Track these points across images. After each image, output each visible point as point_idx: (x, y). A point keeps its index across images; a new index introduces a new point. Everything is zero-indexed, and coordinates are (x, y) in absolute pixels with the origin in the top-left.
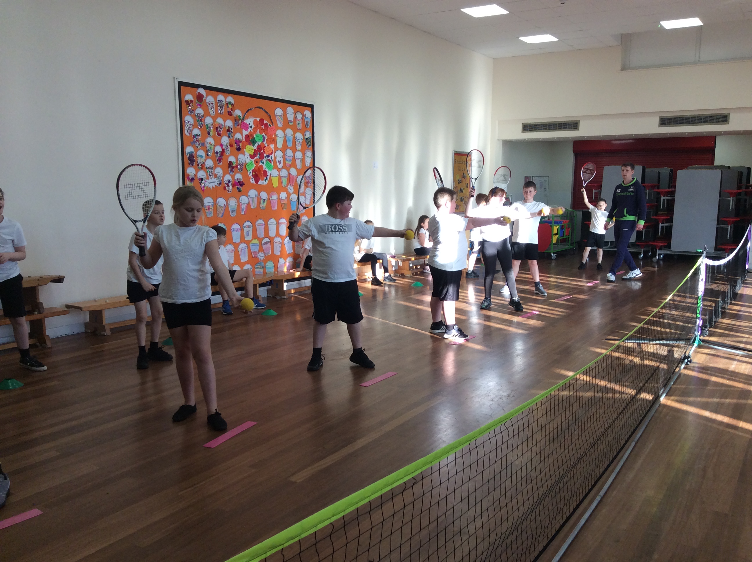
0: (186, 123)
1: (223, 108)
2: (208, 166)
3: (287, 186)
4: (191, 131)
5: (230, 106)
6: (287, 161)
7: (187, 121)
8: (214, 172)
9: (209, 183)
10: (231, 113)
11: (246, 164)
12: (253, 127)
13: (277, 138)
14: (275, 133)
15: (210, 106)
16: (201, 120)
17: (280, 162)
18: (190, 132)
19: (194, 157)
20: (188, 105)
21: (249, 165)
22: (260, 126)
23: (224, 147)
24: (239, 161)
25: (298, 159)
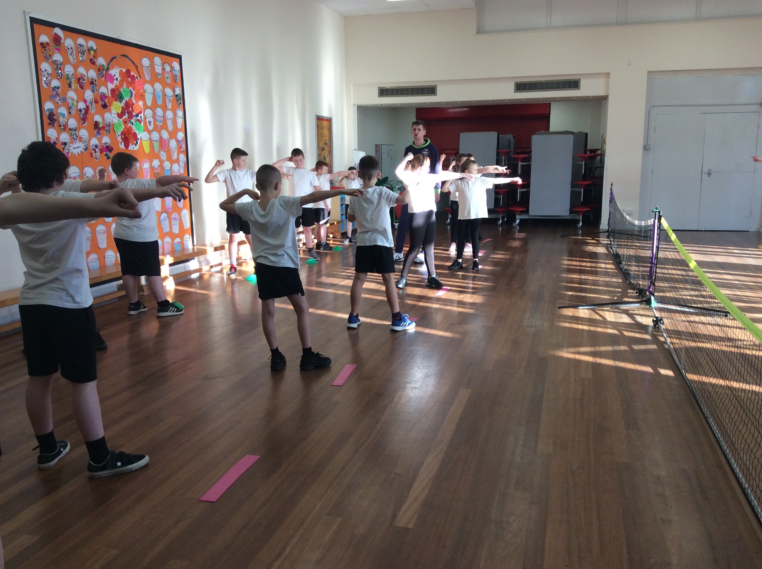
0: (43, 72)
1: (84, 54)
2: (71, 127)
3: (159, 152)
4: (50, 83)
5: (92, 52)
6: (158, 121)
7: (43, 70)
8: (78, 133)
9: (74, 148)
10: (94, 61)
11: (114, 125)
12: (119, 79)
13: (146, 94)
14: (143, 88)
15: (69, 52)
16: (60, 68)
17: (150, 122)
18: (48, 84)
19: (54, 115)
20: (44, 49)
21: (117, 126)
22: (126, 78)
23: (88, 103)
24: (105, 121)
25: (170, 119)
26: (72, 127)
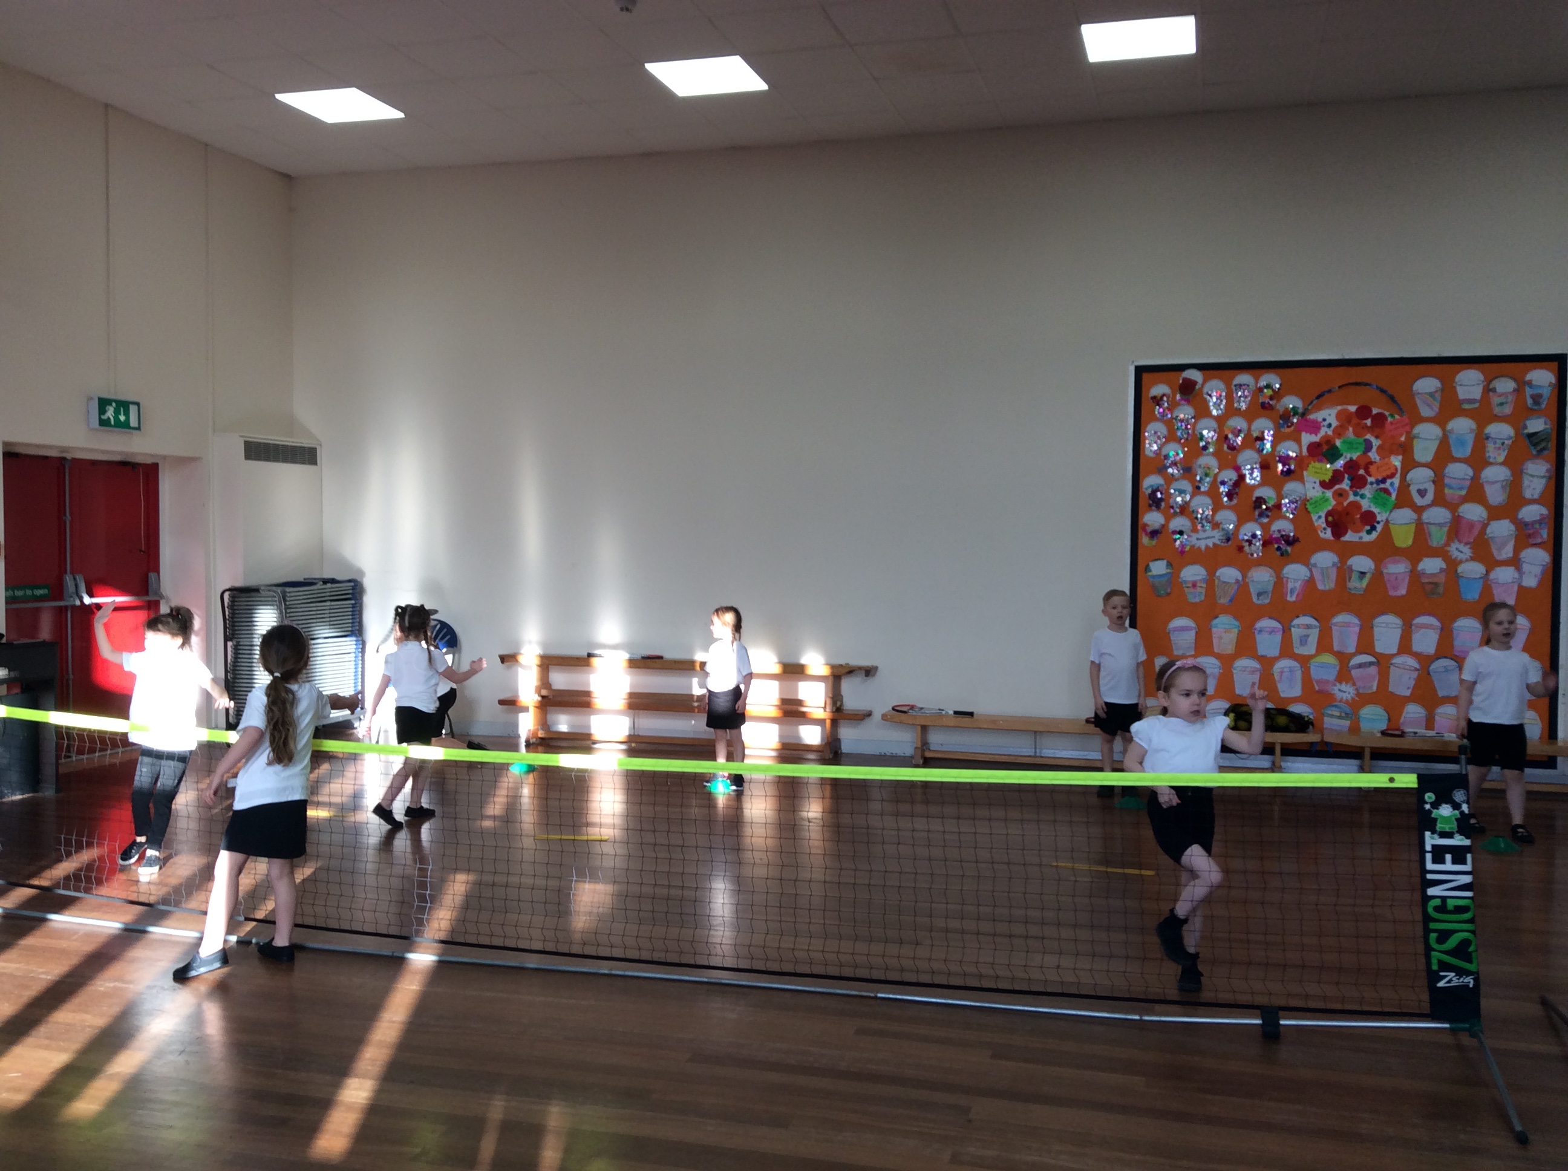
0: (1150, 435)
3: (1447, 544)
4: (1160, 449)
5: (1270, 392)
6: (1451, 488)
7: (1152, 432)
9: (1198, 539)
10: (1271, 405)
11: (1308, 501)
12: (1335, 423)
13: (1415, 442)
14: (1409, 433)
15: (1211, 399)
17: (1422, 493)
18: (1158, 451)
19: (1162, 494)
20: (1156, 404)
21: (1317, 502)
22: (1359, 421)
24: (1285, 495)
25: (1494, 483)
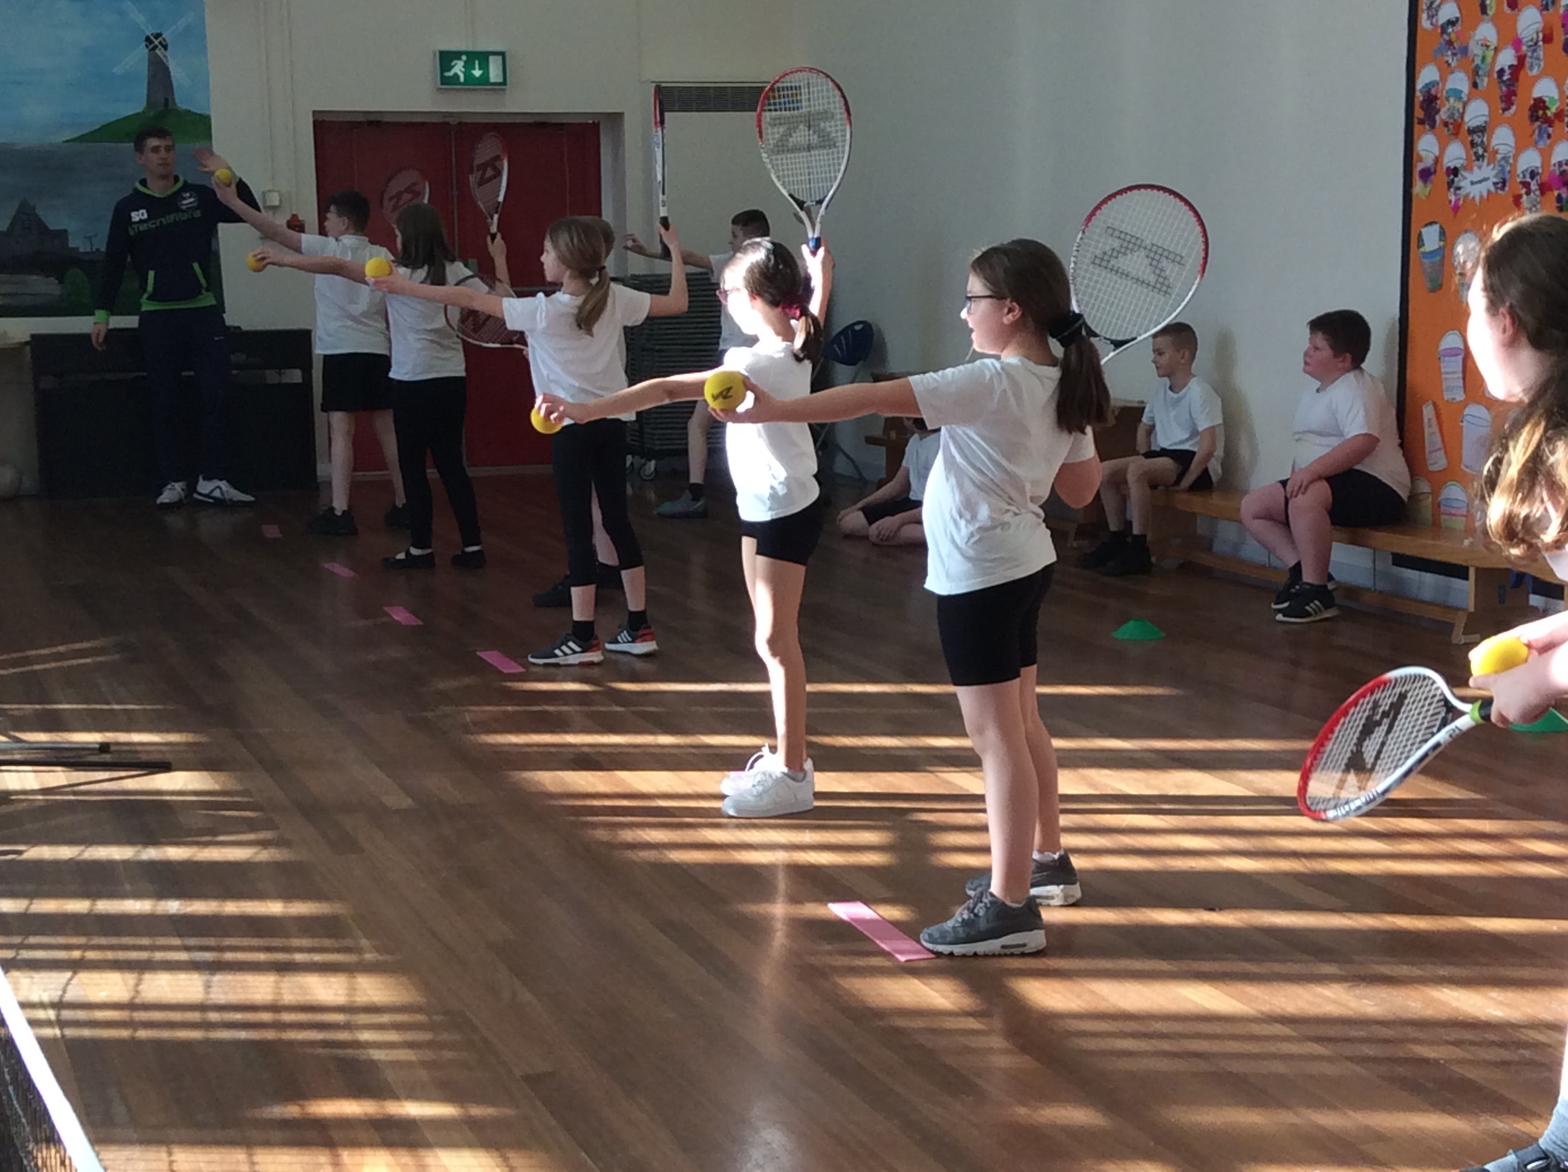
2: (1472, 124)
4: (1437, 13)
8: (1489, 140)
9: (1472, 183)
18: (1434, 18)
19: (1437, 98)
23: (1524, 48)
26: (1475, 125)
